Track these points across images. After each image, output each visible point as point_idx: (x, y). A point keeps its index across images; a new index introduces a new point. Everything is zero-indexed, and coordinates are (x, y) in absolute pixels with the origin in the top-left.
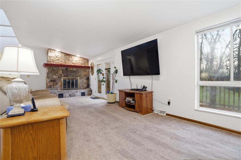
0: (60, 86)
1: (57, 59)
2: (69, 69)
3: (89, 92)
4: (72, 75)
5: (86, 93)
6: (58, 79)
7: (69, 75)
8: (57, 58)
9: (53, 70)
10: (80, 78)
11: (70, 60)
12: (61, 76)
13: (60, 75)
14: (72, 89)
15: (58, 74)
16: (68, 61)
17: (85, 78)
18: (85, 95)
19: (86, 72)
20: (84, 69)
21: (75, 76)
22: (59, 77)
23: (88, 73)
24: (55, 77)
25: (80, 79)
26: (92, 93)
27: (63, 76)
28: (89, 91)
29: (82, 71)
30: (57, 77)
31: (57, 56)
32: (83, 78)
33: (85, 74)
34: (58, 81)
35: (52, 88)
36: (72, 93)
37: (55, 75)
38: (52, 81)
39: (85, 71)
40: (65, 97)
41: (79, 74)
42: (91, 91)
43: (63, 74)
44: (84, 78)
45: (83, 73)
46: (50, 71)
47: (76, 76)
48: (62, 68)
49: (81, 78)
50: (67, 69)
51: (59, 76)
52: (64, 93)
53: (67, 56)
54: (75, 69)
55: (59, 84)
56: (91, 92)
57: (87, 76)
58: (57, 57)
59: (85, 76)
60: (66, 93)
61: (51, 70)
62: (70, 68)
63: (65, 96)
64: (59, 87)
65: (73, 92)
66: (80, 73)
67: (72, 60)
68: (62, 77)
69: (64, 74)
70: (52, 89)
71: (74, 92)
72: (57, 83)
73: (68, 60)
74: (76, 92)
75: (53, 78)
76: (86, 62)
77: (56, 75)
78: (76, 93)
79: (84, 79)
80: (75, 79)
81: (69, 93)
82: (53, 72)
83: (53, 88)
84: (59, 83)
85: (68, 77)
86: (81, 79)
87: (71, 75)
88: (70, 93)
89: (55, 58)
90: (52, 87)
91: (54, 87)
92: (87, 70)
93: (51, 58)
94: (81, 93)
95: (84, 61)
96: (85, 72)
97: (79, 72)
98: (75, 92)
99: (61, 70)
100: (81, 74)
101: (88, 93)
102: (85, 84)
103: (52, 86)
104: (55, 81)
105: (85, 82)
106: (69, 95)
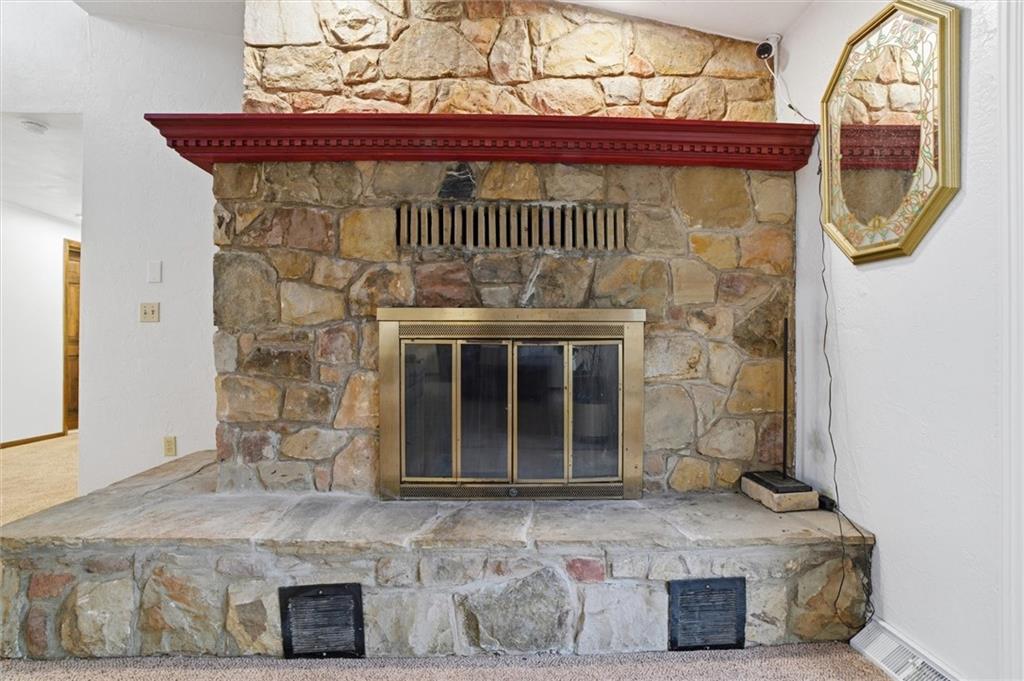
0: (361, 441)
1: (346, 69)
2: (485, 192)
3: (812, 585)
4: (534, 276)
5: (763, 600)
6: (342, 341)
7: (494, 271)
8: (347, 62)
9: (283, 214)
10: (651, 324)
11: (504, 68)
12: (371, 296)
13: (370, 282)
14: (532, 482)
15: (340, 271)
16: (481, 83)
17: (727, 318)
18: (751, 634)
19: (748, 230)
20: (708, 181)
21: (581, 297)
22: (347, 302)
23: (779, 250)
24: (301, 304)
25: (648, 339)
26: (868, 589)
27: (405, 288)
28: (808, 567)
29: (680, 219)
30: (328, 306)
31: (350, 37)
32: (698, 327)
33: (724, 257)
34: (334, 365)
35: (263, 464)
36: (498, 584)
37: (307, 279)
38: (261, 361)
39: (734, 210)
40: (401, 652)
41: (644, 256)
42: (860, 555)
43: (401, 267)
44: (711, 322)
45: (702, 245)
46: (241, 224)
47: (601, 288)
48: (396, 175)
49: (675, 314)
50: (456, 189)
51: (358, 290)
52: (368, 581)
53: (467, 26)
54: (573, 186)
55: (351, 409)
56: (853, 580)
57: (761, 295)
58: (346, 50)
59: (728, 286)
60: (409, 578)
61: (257, 209)
62: (497, 170)
63: (398, 625)
64: (353, 457)
65: (523, 563)
66: (649, 243)
67: (537, 75)
68: (381, 313)
69: (426, 269)
70: (269, 479)
71: (546, 576)
72: (333, 396)
73: (488, 75)
74: (579, 569)
75: (284, 328)
76: (728, 85)
77: (318, 278)
78: (571, 586)
79: (719, 343)
80: (575, 332)
81: (463, 590)
82: (274, 237)
83: (282, 456)
84: (354, 396)
85: (476, 302)
86: (662, 344)
87: (521, 279)
88: (484, 585)
89: (320, 65)
90: (268, 451)
91: (293, 446)
92: (764, 191)
93: (273, 70)
94: (670, 586)
95: (713, 67)
96: (723, 234)
97: (643, 230)
98: (561, 572)
99: (377, 206)
100: (664, 256)
101: (793, 596)
102: (736, 418)
103: (273, 436)
104: (304, 365)
105: (723, 376)
106: (457, 622)
